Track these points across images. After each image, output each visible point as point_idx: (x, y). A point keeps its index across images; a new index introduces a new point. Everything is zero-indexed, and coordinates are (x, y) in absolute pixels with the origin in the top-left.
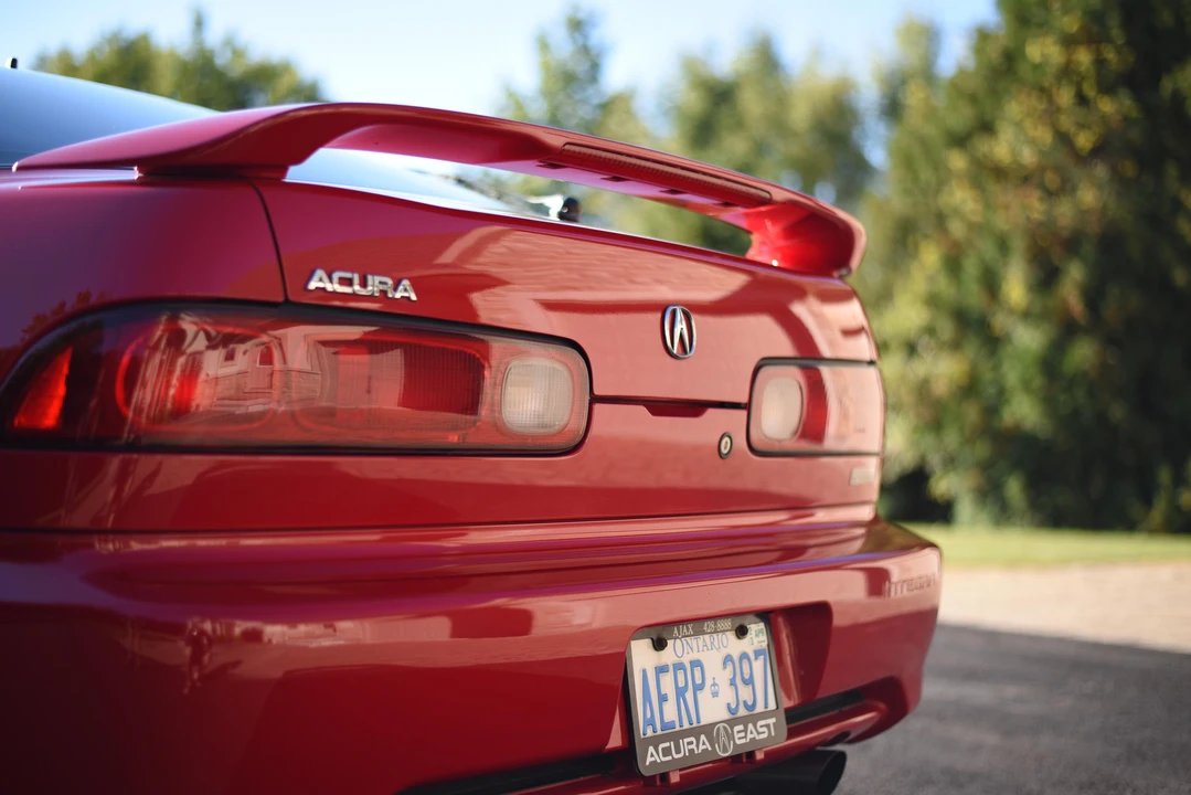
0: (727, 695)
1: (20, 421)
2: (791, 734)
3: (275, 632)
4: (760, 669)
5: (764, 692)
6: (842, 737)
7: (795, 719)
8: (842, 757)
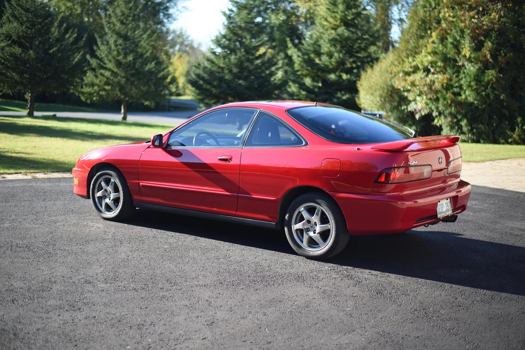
0: (446, 208)
1: (379, 180)
2: (453, 212)
3: (406, 203)
4: (449, 204)
5: (450, 208)
6: (457, 213)
7: (453, 210)
8: (457, 216)
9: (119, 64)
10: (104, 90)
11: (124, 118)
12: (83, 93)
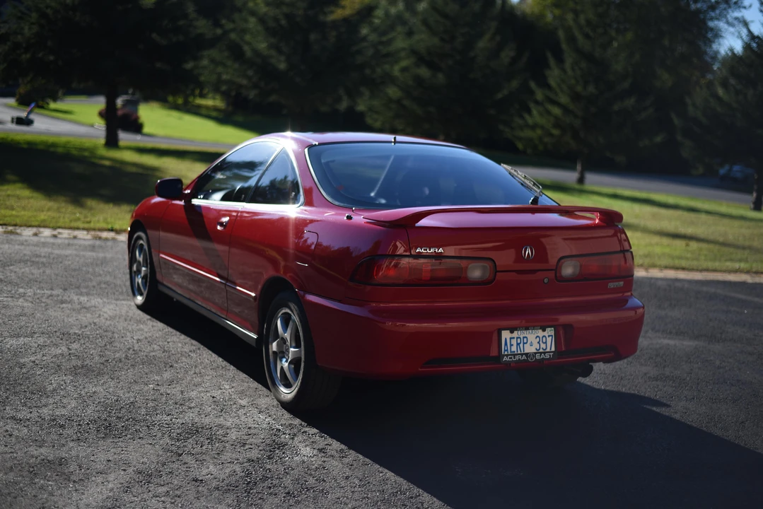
0: (536, 346)
4: (550, 340)
5: (550, 346)
6: (592, 360)
9: (576, 97)
10: (551, 135)
11: (581, 180)
12: (520, 139)
